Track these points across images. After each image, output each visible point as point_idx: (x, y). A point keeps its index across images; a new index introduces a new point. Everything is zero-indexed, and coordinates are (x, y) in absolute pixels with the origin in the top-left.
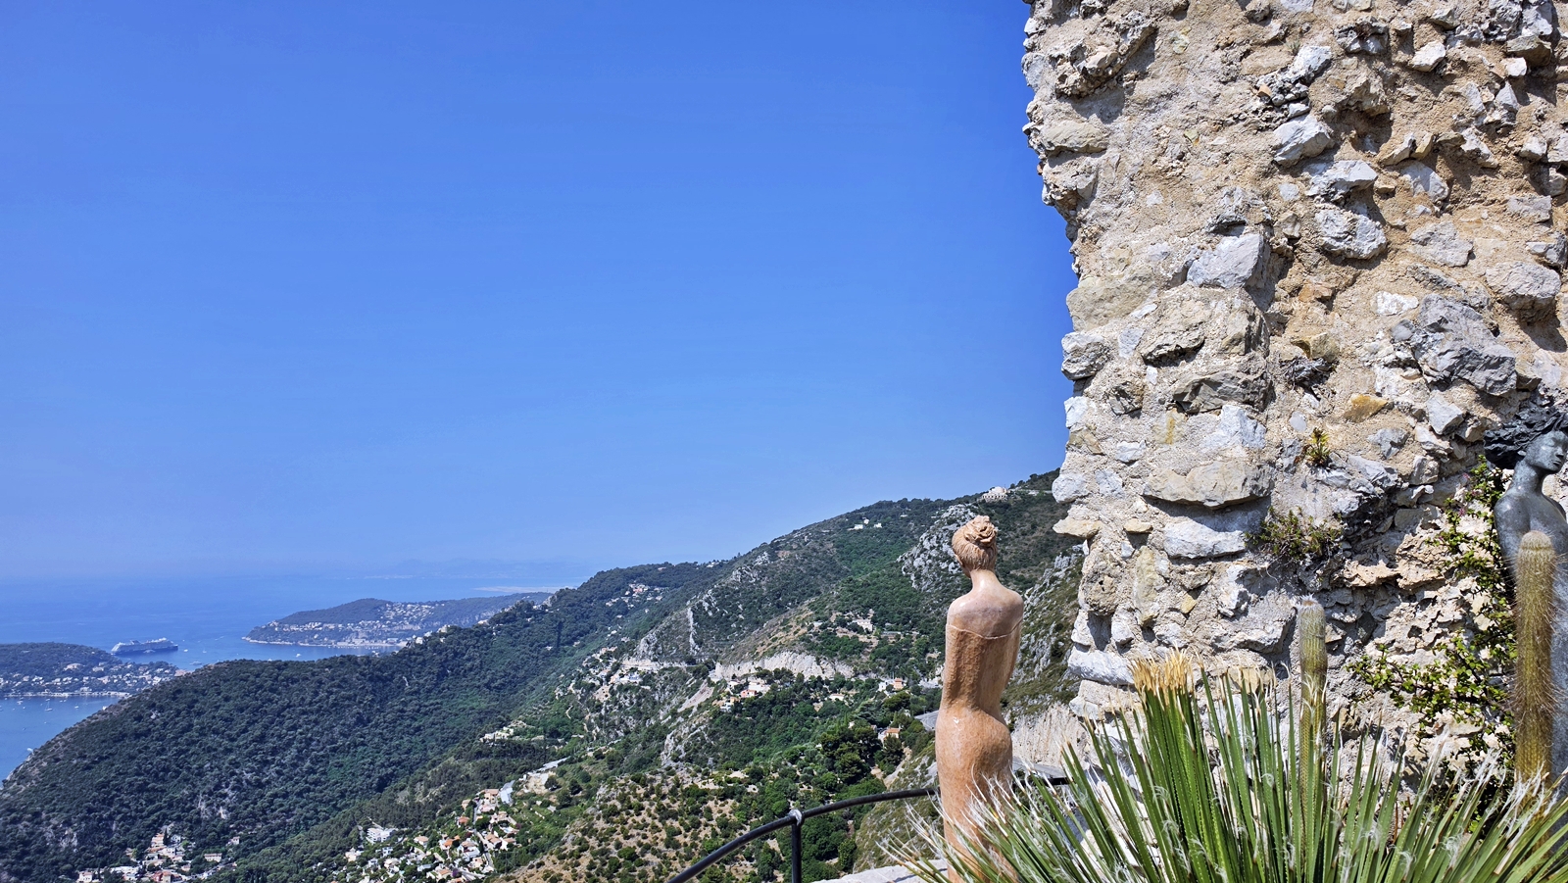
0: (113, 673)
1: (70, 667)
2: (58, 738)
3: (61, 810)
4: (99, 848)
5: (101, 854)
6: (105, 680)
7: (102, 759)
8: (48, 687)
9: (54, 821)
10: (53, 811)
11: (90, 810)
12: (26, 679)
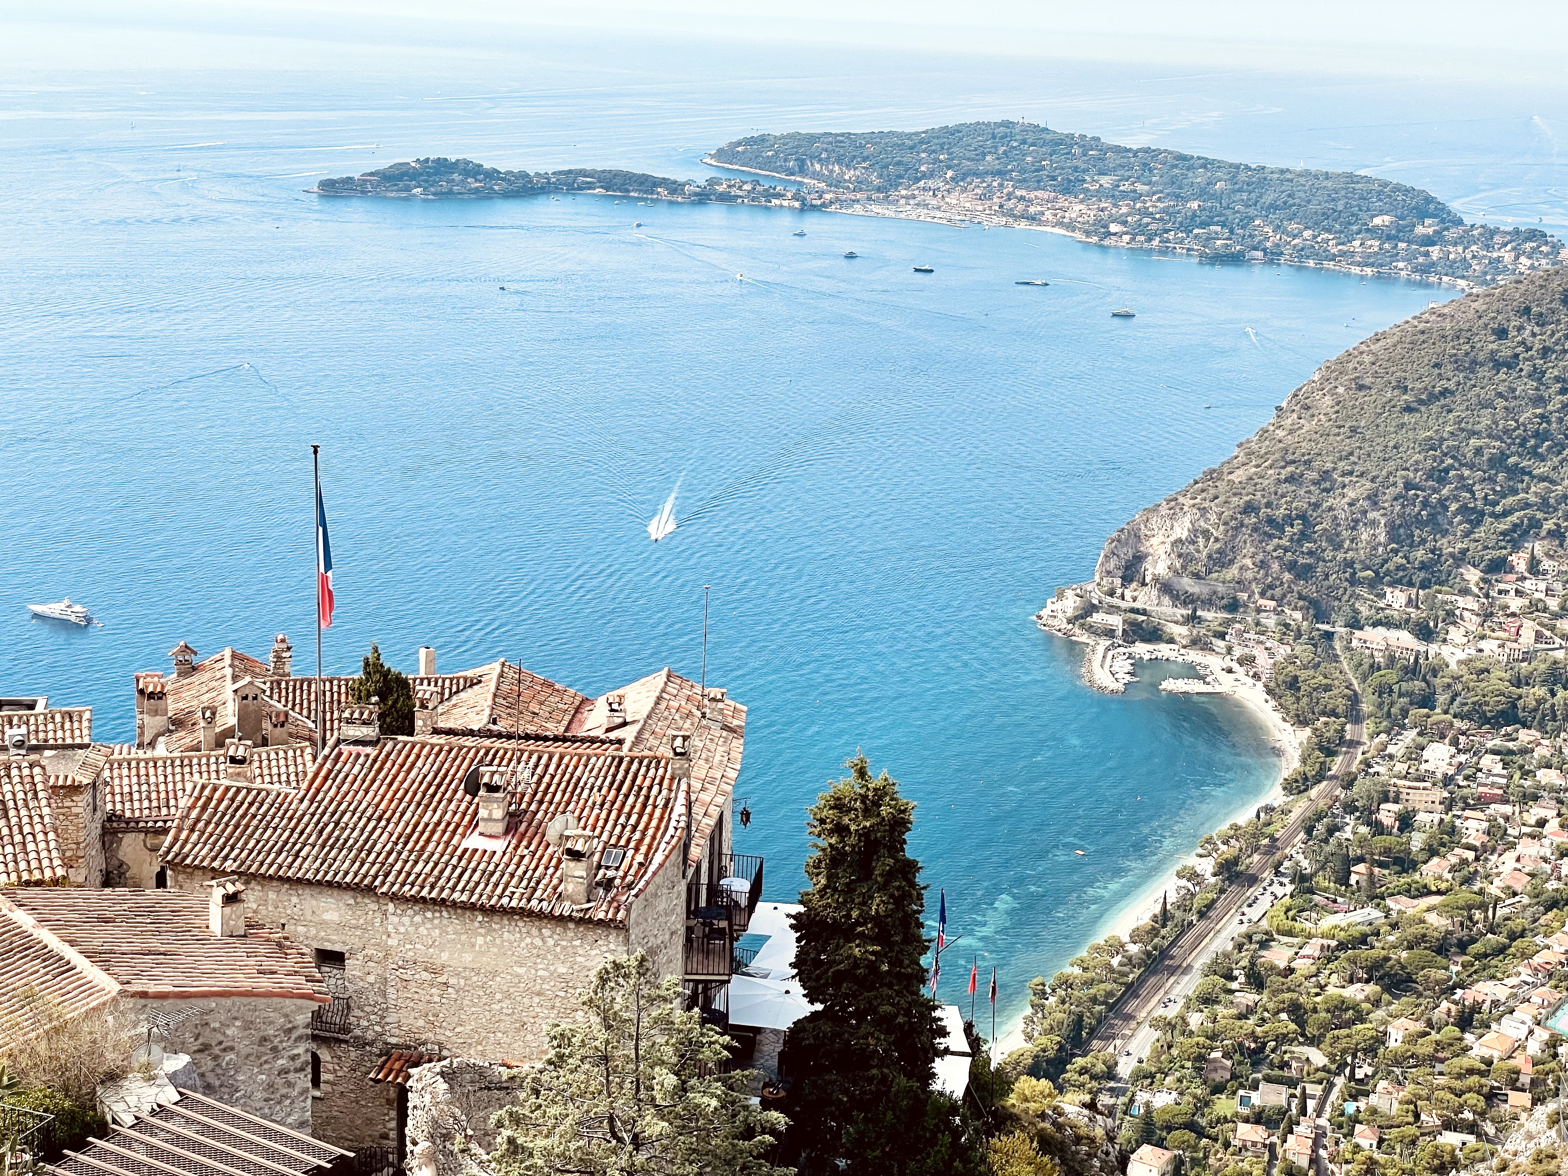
0: (1453, 241)
1: (1378, 220)
2: (1363, 348)
3: (1362, 475)
4: (1420, 554)
5: (1423, 566)
7: (1433, 398)
8: (1341, 253)
9: (1351, 494)
10: (1351, 473)
11: (1408, 486)
12: (1307, 234)
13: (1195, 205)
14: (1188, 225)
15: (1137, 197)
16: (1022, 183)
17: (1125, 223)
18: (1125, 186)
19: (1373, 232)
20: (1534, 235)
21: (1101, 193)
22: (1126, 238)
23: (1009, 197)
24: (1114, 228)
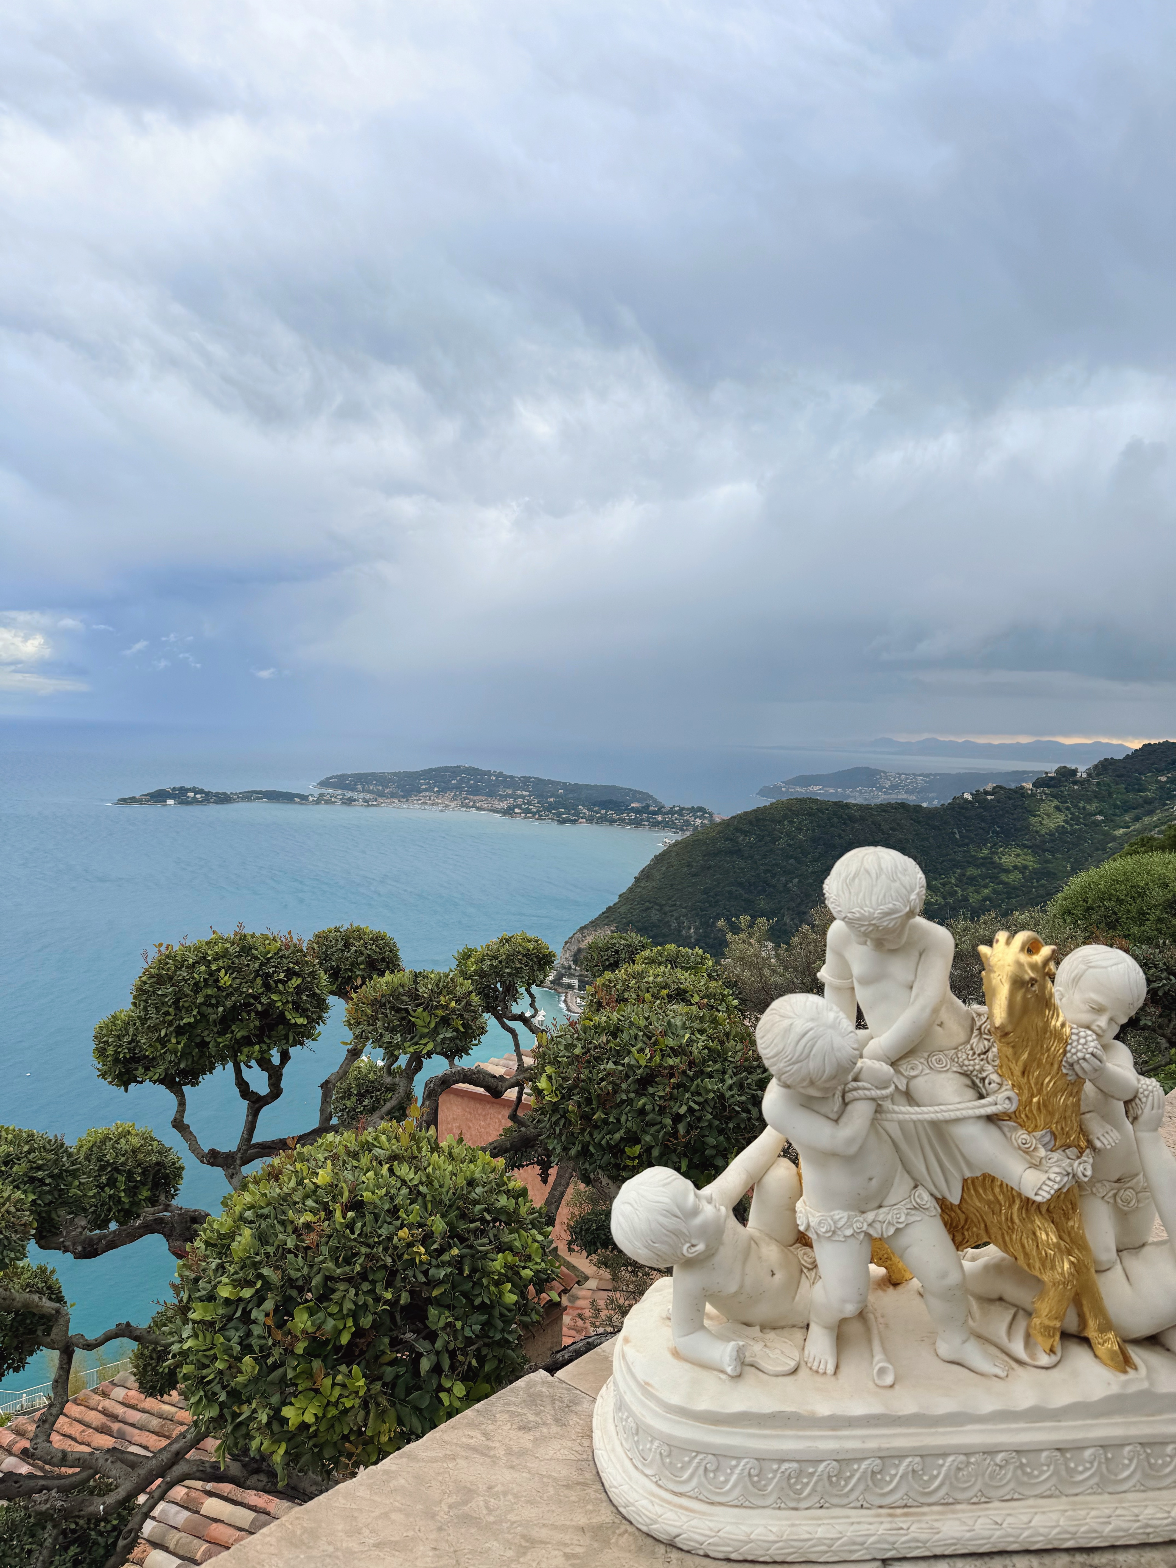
0: (665, 814)
1: (633, 805)
3: (680, 906)
6: (660, 818)
8: (619, 819)
9: (676, 914)
10: (675, 905)
12: (603, 812)
13: (552, 800)
14: (550, 808)
15: (523, 797)
16: (468, 793)
17: (521, 809)
18: (519, 793)
19: (633, 810)
20: (700, 809)
21: (507, 796)
22: (523, 815)
23: (465, 799)
24: (517, 810)
